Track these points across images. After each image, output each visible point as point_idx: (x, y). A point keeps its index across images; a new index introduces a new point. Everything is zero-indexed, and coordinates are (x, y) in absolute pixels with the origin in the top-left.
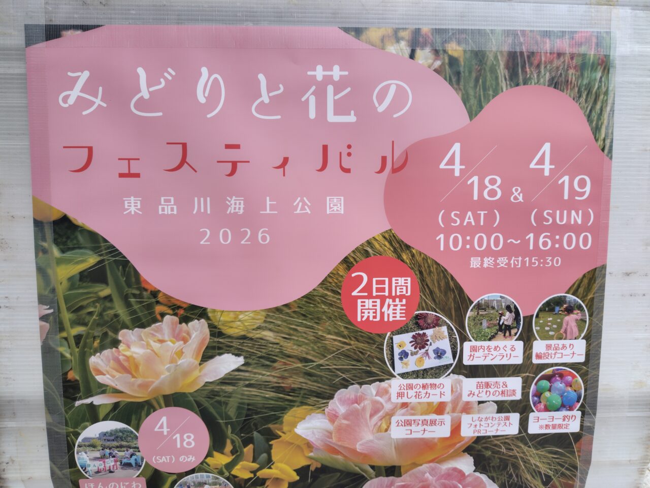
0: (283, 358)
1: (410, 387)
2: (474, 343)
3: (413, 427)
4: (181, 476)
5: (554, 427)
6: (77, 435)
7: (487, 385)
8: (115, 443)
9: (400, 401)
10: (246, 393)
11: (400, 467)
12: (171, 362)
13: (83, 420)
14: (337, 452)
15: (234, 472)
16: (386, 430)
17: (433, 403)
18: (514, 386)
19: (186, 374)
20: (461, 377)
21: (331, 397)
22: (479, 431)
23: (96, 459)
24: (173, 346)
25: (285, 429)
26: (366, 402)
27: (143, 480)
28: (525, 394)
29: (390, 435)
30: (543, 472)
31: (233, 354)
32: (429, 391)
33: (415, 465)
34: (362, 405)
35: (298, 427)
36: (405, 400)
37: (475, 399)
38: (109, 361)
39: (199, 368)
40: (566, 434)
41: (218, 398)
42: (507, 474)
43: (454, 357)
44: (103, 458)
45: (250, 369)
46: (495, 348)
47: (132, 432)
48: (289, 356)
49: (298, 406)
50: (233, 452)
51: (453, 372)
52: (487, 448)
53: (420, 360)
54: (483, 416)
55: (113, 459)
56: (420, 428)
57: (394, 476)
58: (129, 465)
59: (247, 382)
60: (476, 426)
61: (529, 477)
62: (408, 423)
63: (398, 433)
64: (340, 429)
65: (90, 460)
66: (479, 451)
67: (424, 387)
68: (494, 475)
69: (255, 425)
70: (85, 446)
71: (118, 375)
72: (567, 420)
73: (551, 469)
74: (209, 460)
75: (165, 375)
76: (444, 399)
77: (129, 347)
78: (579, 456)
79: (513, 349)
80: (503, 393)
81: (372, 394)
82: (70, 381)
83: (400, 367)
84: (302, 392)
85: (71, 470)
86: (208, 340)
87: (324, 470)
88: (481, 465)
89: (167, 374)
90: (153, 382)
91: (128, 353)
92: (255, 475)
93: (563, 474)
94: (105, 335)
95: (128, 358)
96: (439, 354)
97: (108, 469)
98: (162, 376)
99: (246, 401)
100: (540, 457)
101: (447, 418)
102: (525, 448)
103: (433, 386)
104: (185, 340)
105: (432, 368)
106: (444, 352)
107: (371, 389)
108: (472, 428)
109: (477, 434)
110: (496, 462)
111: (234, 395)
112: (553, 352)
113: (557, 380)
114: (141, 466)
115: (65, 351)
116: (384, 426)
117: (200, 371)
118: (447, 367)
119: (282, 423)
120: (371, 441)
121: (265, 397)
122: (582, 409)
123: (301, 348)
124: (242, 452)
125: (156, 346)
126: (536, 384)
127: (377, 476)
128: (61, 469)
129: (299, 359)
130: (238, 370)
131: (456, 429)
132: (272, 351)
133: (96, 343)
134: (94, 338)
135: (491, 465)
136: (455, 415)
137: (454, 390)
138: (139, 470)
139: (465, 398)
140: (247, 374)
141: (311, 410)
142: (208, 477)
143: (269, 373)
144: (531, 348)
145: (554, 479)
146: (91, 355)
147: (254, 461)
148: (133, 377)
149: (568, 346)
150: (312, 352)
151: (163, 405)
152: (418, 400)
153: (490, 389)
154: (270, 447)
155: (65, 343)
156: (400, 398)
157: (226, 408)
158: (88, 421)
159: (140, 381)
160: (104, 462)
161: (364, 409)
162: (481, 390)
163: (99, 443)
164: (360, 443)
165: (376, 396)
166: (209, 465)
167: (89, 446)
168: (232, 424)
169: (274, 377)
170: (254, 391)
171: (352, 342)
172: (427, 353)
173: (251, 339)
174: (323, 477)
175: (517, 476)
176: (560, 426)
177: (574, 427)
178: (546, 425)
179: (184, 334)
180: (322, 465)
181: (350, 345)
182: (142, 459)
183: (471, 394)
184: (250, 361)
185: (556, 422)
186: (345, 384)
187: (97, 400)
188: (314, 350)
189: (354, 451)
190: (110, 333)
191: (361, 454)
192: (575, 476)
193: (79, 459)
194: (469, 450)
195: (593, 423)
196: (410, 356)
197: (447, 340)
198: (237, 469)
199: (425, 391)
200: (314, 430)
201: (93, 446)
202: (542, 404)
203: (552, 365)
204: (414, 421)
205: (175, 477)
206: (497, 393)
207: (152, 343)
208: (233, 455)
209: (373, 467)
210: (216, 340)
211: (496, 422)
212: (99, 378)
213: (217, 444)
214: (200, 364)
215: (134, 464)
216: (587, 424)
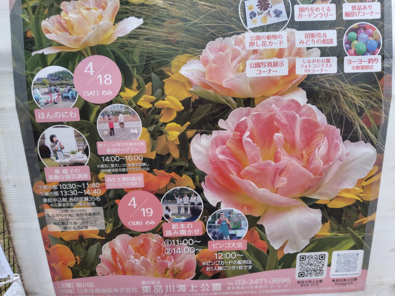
0: (169, 19)
1: (258, 38)
2: (301, 6)
3: (262, 69)
4: (103, 106)
5: (363, 68)
6: (33, 76)
7: (313, 35)
8: (58, 82)
9: (252, 48)
10: (145, 44)
11: (254, 99)
12: (95, 23)
13: (37, 65)
14: (210, 88)
15: (139, 103)
16: (243, 71)
17: (275, 49)
18: (332, 35)
19: (105, 31)
20: (294, 30)
21: (204, 47)
22: (309, 71)
23: (45, 93)
24: (96, 12)
25: (173, 70)
26: (228, 50)
27: (77, 110)
28: (340, 42)
29: (246, 74)
30: (357, 104)
31: (136, 17)
32: (272, 40)
33: (265, 97)
34: (225, 52)
35: (182, 69)
36: (255, 48)
37: (305, 46)
38: (54, 24)
39: (113, 27)
40: (372, 73)
41: (126, 48)
42: (331, 105)
43: (288, 16)
44: (50, 93)
45: (147, 27)
46: (317, 9)
47: (69, 74)
48: (174, 17)
49: (181, 54)
50: (138, 88)
51: (288, 26)
52: (315, 84)
53: (265, 19)
54: (311, 59)
55: (56, 94)
56: (267, 69)
57: (250, 106)
58: (67, 98)
59: (146, 37)
60: (306, 66)
61: (347, 108)
62: (258, 65)
63: (251, 73)
64: (210, 71)
65: (42, 94)
66: (310, 86)
67: (268, 38)
68: (322, 106)
69: (153, 68)
70: (38, 84)
71: (60, 33)
72: (371, 62)
73: (363, 102)
74: (122, 94)
75: (91, 33)
76: (282, 46)
77: (67, 13)
78: (383, 91)
79: (329, 10)
80: (324, 41)
81: (232, 44)
82: (28, 38)
83: (251, 24)
84: (184, 44)
85: (29, 102)
86: (119, 7)
87: (201, 101)
88: (312, 97)
89: (93, 31)
90: (83, 38)
91: (66, 18)
92: (153, 106)
93: (372, 106)
94: (52, 5)
95: (67, 21)
96: (278, 14)
97: (53, 101)
98: (89, 34)
99: (146, 51)
100: (354, 91)
101: (285, 61)
102: (343, 84)
103: (275, 37)
104: (104, 8)
105: (273, 24)
106: (281, 13)
107: (232, 40)
108: (304, 68)
109: (307, 73)
110: (322, 95)
111: (137, 46)
112: (357, 11)
113: (362, 32)
114: (75, 99)
115: (25, 17)
116: (241, 68)
117: (114, 29)
118: (284, 23)
119: (171, 66)
120: (233, 79)
121: (158, 48)
122: (382, 54)
123: (182, 12)
124: (144, 88)
125: (85, 12)
126: (347, 35)
127: (238, 107)
128: (22, 101)
129: (180, 19)
130: (139, 28)
131: (292, 69)
132: (162, 14)
133: (46, 12)
134: (45, 8)
135: (320, 97)
136: (291, 58)
137: (290, 39)
138: (74, 101)
139: (298, 45)
140: (145, 31)
141: (190, 57)
142: (122, 107)
143: (160, 30)
144: (341, 8)
145: (366, 111)
146: (42, 19)
147: (152, 95)
148: (70, 34)
149: (368, 7)
150: (189, 14)
151: (90, 54)
152: (264, 48)
153: (314, 39)
154: (163, 84)
155: (26, 12)
156: (251, 46)
157: (132, 55)
158: (40, 66)
159: (74, 37)
160: (51, 96)
161: (227, 55)
162: (308, 39)
163: (48, 82)
164: (225, 80)
165: (235, 45)
166: (122, 98)
167: (41, 84)
168: (136, 67)
169: (164, 32)
170: (151, 43)
171: (217, 6)
172: (269, 13)
173: (148, 6)
174: (200, 107)
175: (339, 107)
176: (367, 67)
177: (377, 68)
178: (357, 67)
179: (103, 4)
180: (199, 97)
181: (215, 8)
182: (76, 93)
183: (301, 42)
184: (147, 21)
185: (364, 64)
186: (213, 37)
187: (47, 51)
188: (191, 13)
189: (221, 87)
190: (55, 4)
191: (226, 88)
192: (381, 108)
193: (34, 93)
194: (302, 85)
195: (391, 64)
196: (257, 15)
197: (283, 3)
198: (141, 101)
199: (269, 41)
200: (193, 71)
201: (44, 84)
202: (353, 50)
203: (357, 21)
204: (262, 63)
205: (99, 107)
206: (320, 41)
207: (82, 11)
208: (138, 90)
209: (235, 99)
210: (124, 7)
211: (321, 63)
212: (48, 36)
213: (127, 82)
214: (114, 25)
215: (71, 97)
216: (386, 65)
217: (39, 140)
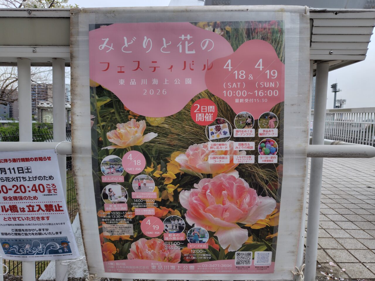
0: (171, 134)
1: (215, 145)
2: (237, 129)
3: (216, 160)
4: (136, 175)
5: (268, 161)
6: (102, 160)
7: (242, 144)
8: (114, 163)
9: (212, 150)
10: (158, 146)
11: (212, 174)
12: (133, 135)
13: (104, 155)
14: (190, 168)
15: (154, 175)
16: (207, 160)
17: (223, 151)
18: (252, 144)
19: (138, 139)
20: (233, 142)
21: (187, 148)
22: (240, 162)
23: (108, 168)
24: (134, 129)
25: (172, 159)
26: (200, 150)
27: (123, 177)
28: (256, 148)
29: (208, 162)
30: (265, 179)
31: (154, 132)
32: (222, 146)
33: (217, 174)
34: (198, 151)
35: (176, 158)
36: (213, 149)
37: (238, 149)
38: (113, 134)
39: (142, 137)
40: (272, 164)
41: (149, 148)
42: (251, 179)
43: (230, 134)
44: (110, 168)
45: (159, 138)
46: (245, 131)
47: (120, 159)
48: (173, 133)
49: (176, 151)
50: (154, 167)
51: (230, 140)
52: (243, 168)
53: (218, 135)
54: (241, 156)
55: (113, 169)
56: (219, 160)
57: (210, 178)
58: (118, 171)
59: (159, 142)
60: (239, 159)
61: (260, 180)
62: (214, 158)
63: (211, 161)
64: (190, 160)
65: (106, 169)
66: (240, 169)
67: (220, 145)
68: (247, 179)
69: (161, 157)
70: (104, 164)
71: (116, 139)
72: (272, 158)
73: (268, 178)
74: (146, 170)
75: (131, 139)
76: (227, 149)
77: (120, 129)
78: (278, 173)
79: (251, 131)
80: (248, 147)
81: (201, 147)
82: (100, 141)
83: (211, 138)
84: (177, 146)
85: (99, 172)
86: (145, 128)
87: (185, 175)
88: (242, 175)
89: (132, 139)
90: (127, 142)
91: (119, 132)
92: (161, 176)
93: (273, 180)
94: (112, 125)
95: (119, 133)
96: (225, 133)
97: (111, 172)
98: (131, 140)
99: (158, 149)
100: (263, 172)
101: (228, 156)
102: (257, 169)
103: (223, 145)
104: (138, 127)
105: (222, 138)
106: (227, 133)
107: (201, 145)
108: (237, 161)
109: (239, 163)
110: (247, 174)
111: (154, 147)
112: (266, 133)
113: (268, 143)
114: (122, 172)
115: (99, 131)
116: (206, 159)
117: (143, 138)
118: (228, 138)
119: (170, 157)
120: (202, 164)
121: (165, 148)
122: (278, 154)
123: (177, 131)
124: (157, 167)
125: (128, 129)
126: (260, 144)
127: (204, 178)
128: (96, 172)
129: (176, 134)
130: (155, 138)
131: (232, 160)
132: (167, 131)
133: (109, 128)
134: (109, 126)
135: (245, 175)
136: (231, 155)
137: (231, 146)
138: (122, 173)
139: (235, 149)
140: (159, 139)
141: (181, 152)
142: (145, 176)
143: (166, 139)
144: (258, 131)
145: (269, 182)
146: (107, 132)
147: (161, 171)
148: (121, 140)
149: (271, 131)
150: (181, 132)
151: (130, 150)
152: (218, 150)
153: (243, 146)
154: (167, 165)
155: (99, 128)
156: (211, 149)
157: (151, 151)
158: (105, 155)
159: (123, 141)
160: (110, 170)
161: (199, 152)
162: (240, 146)
163: (109, 163)
164: (198, 165)
165: (203, 148)
166: (145, 172)
167: (105, 164)
168: (153, 157)
169: (168, 140)
170: (161, 145)
171: (194, 129)
172: (220, 133)
173: (160, 127)
174: (185, 177)
175: (255, 180)
176: (270, 161)
177: (275, 161)
178: (265, 160)
179: (138, 125)
180: (185, 173)
181: (194, 130)
182: (123, 169)
183: (237, 148)
184: (160, 135)
185: (269, 159)
186: (192, 144)
187: (109, 148)
188: (181, 131)
189: (195, 168)
190: (114, 125)
191: (198, 169)
192: (277, 181)
193: (102, 168)
194: (236, 169)
195: (283, 160)
196: (214, 134)
197: (228, 128)
198: (155, 174)
199: (220, 146)
200: (182, 160)
201: (107, 164)
202: (263, 152)
203: (266, 138)
204: (217, 157)
205: (134, 176)
206: (246, 147)
207: (127, 128)
208: (154, 168)
209: (202, 174)
210: (148, 127)
211: (246, 158)
212: (110, 140)
213: (148, 164)
214: (143, 136)
215: (120, 171)
216: (280, 160)
217: (103, 191)
